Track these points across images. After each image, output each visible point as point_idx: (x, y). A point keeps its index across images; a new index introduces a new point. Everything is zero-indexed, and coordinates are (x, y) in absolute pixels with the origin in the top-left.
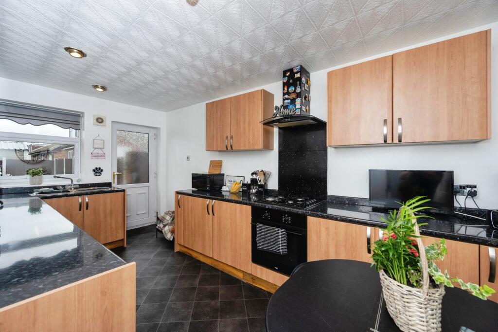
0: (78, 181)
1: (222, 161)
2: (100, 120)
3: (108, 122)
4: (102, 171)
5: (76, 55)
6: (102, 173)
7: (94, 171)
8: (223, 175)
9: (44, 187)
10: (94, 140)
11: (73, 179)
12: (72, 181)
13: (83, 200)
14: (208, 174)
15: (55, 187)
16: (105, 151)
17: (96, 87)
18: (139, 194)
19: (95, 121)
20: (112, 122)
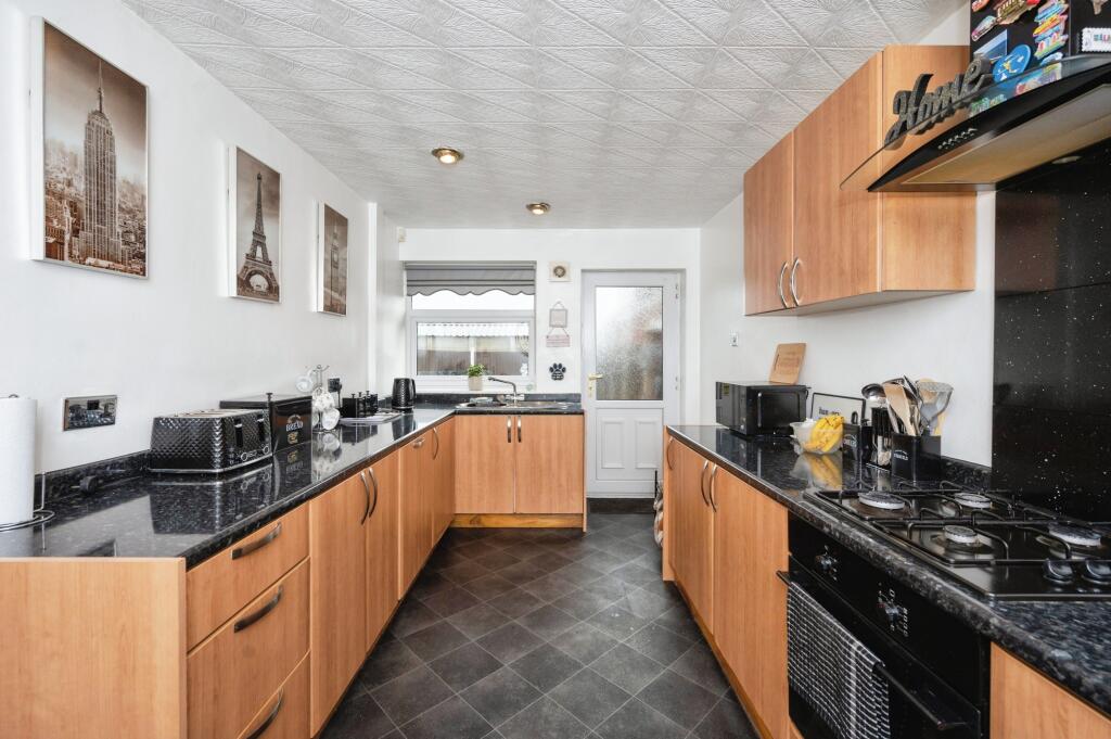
0: (529, 387)
1: (804, 345)
2: (560, 272)
3: (574, 273)
4: (564, 370)
5: (448, 159)
6: (565, 374)
7: (551, 370)
8: (804, 390)
9: (483, 395)
10: (551, 311)
11: (517, 384)
12: (515, 387)
13: (515, 423)
14: (767, 384)
15: (494, 397)
16: (569, 330)
17: (531, 207)
18: (640, 423)
19: (552, 273)
20: (583, 271)
